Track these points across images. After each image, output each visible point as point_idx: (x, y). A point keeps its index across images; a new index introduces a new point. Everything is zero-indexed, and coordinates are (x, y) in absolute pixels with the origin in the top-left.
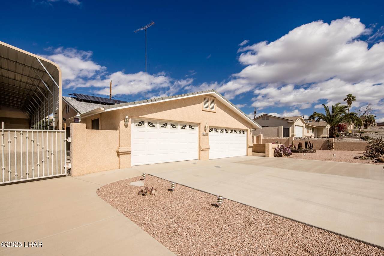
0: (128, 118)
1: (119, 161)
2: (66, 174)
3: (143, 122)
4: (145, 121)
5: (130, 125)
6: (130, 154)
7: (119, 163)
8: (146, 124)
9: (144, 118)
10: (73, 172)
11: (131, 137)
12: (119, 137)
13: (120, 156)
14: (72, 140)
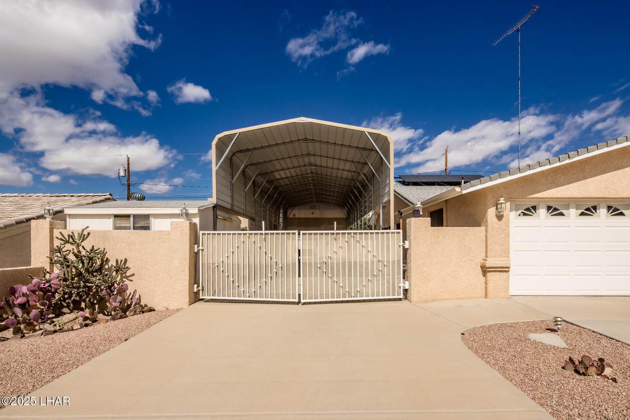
0: (504, 202)
1: (486, 284)
2: (401, 296)
3: (534, 208)
4: (538, 204)
5: (508, 215)
6: (508, 271)
7: (486, 287)
8: (542, 212)
9: (538, 198)
10: (413, 295)
11: (509, 238)
12: (486, 238)
13: (488, 274)
14: (410, 245)
